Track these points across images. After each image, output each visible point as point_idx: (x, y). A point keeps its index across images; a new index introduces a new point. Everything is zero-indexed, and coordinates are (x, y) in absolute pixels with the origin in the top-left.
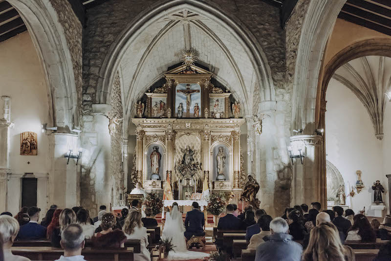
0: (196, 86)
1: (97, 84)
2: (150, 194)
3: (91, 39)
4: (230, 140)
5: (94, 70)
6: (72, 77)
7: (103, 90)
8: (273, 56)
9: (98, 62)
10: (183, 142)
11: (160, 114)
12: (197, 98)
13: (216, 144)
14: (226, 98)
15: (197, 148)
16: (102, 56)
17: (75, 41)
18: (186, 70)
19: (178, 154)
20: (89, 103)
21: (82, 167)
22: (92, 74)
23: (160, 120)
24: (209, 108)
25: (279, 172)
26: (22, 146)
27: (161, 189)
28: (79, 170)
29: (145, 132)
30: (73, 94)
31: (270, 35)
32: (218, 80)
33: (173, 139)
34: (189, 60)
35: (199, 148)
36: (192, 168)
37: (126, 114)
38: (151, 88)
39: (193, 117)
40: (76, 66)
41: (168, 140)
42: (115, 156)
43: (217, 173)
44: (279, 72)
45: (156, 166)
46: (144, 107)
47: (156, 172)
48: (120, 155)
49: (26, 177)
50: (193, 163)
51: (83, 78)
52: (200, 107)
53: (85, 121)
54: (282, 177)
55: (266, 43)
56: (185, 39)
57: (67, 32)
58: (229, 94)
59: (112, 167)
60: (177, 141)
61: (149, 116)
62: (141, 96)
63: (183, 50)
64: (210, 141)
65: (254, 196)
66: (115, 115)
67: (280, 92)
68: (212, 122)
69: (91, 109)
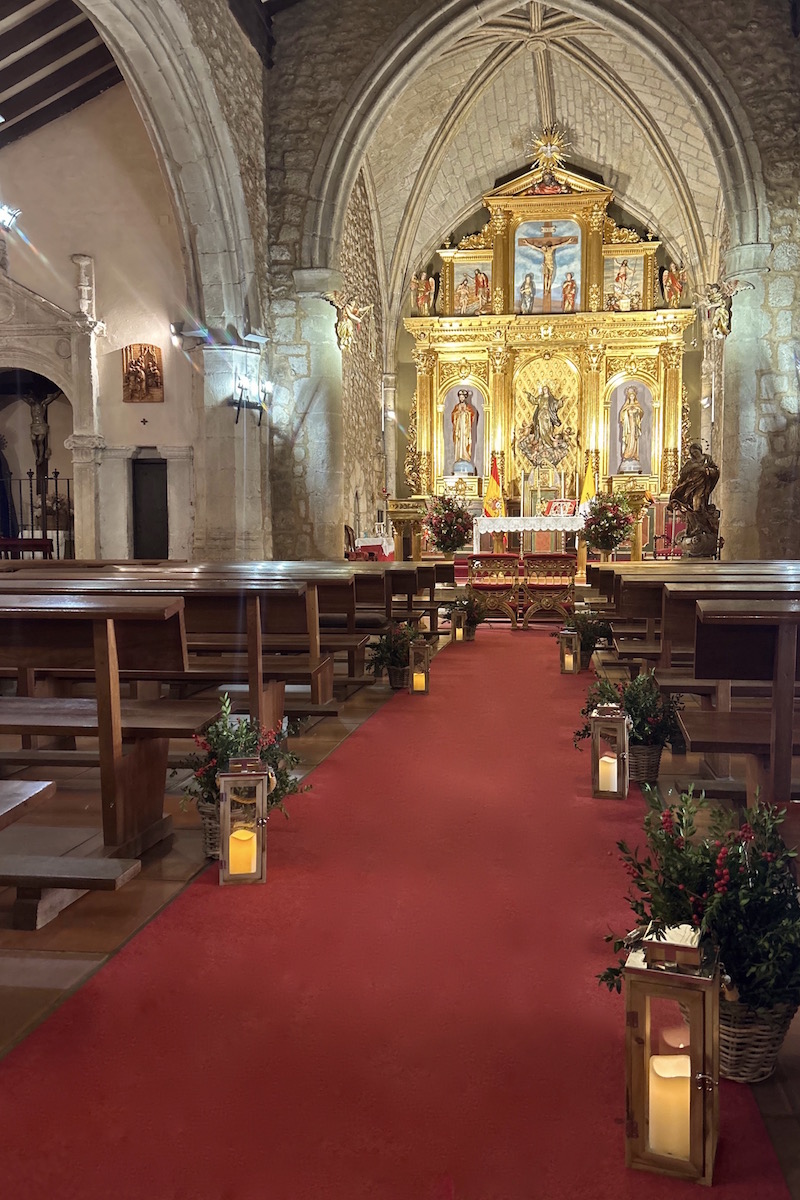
0: (570, 228)
1: (302, 216)
2: (442, 499)
3: (285, 98)
4: (657, 368)
5: (296, 180)
6: (239, 196)
7: (319, 233)
8: (768, 118)
9: (306, 157)
10: (533, 377)
11: (476, 306)
12: (572, 259)
13: (618, 380)
14: (646, 257)
15: (570, 391)
16: (314, 143)
17: (242, 100)
18: (542, 185)
19: (519, 409)
20: (286, 267)
21: (273, 431)
22: (291, 192)
23: (474, 321)
24: (601, 285)
25: (774, 435)
26: (127, 380)
27: (478, 497)
28: (266, 440)
29: (436, 354)
30: (244, 243)
31: (760, 57)
32: (625, 207)
33: (508, 370)
34: (549, 155)
35: (575, 392)
36: (555, 445)
37: (390, 308)
38: (452, 237)
39: (561, 310)
40: (247, 169)
41: (494, 371)
42: (363, 414)
43: (619, 455)
44: (783, 161)
45: (465, 439)
46: (433, 288)
47: (467, 457)
48: (377, 413)
49: (140, 457)
50: (558, 430)
51: (268, 203)
52: (578, 282)
53: (277, 316)
54: (780, 448)
55: (749, 82)
56: (538, 96)
57: (220, 73)
58: (656, 245)
59: (355, 440)
60: (517, 375)
61: (448, 311)
62: (426, 261)
63: (535, 128)
64: (603, 374)
65: (705, 499)
66: (352, 299)
67: (782, 217)
68: (608, 321)
69: (289, 283)
